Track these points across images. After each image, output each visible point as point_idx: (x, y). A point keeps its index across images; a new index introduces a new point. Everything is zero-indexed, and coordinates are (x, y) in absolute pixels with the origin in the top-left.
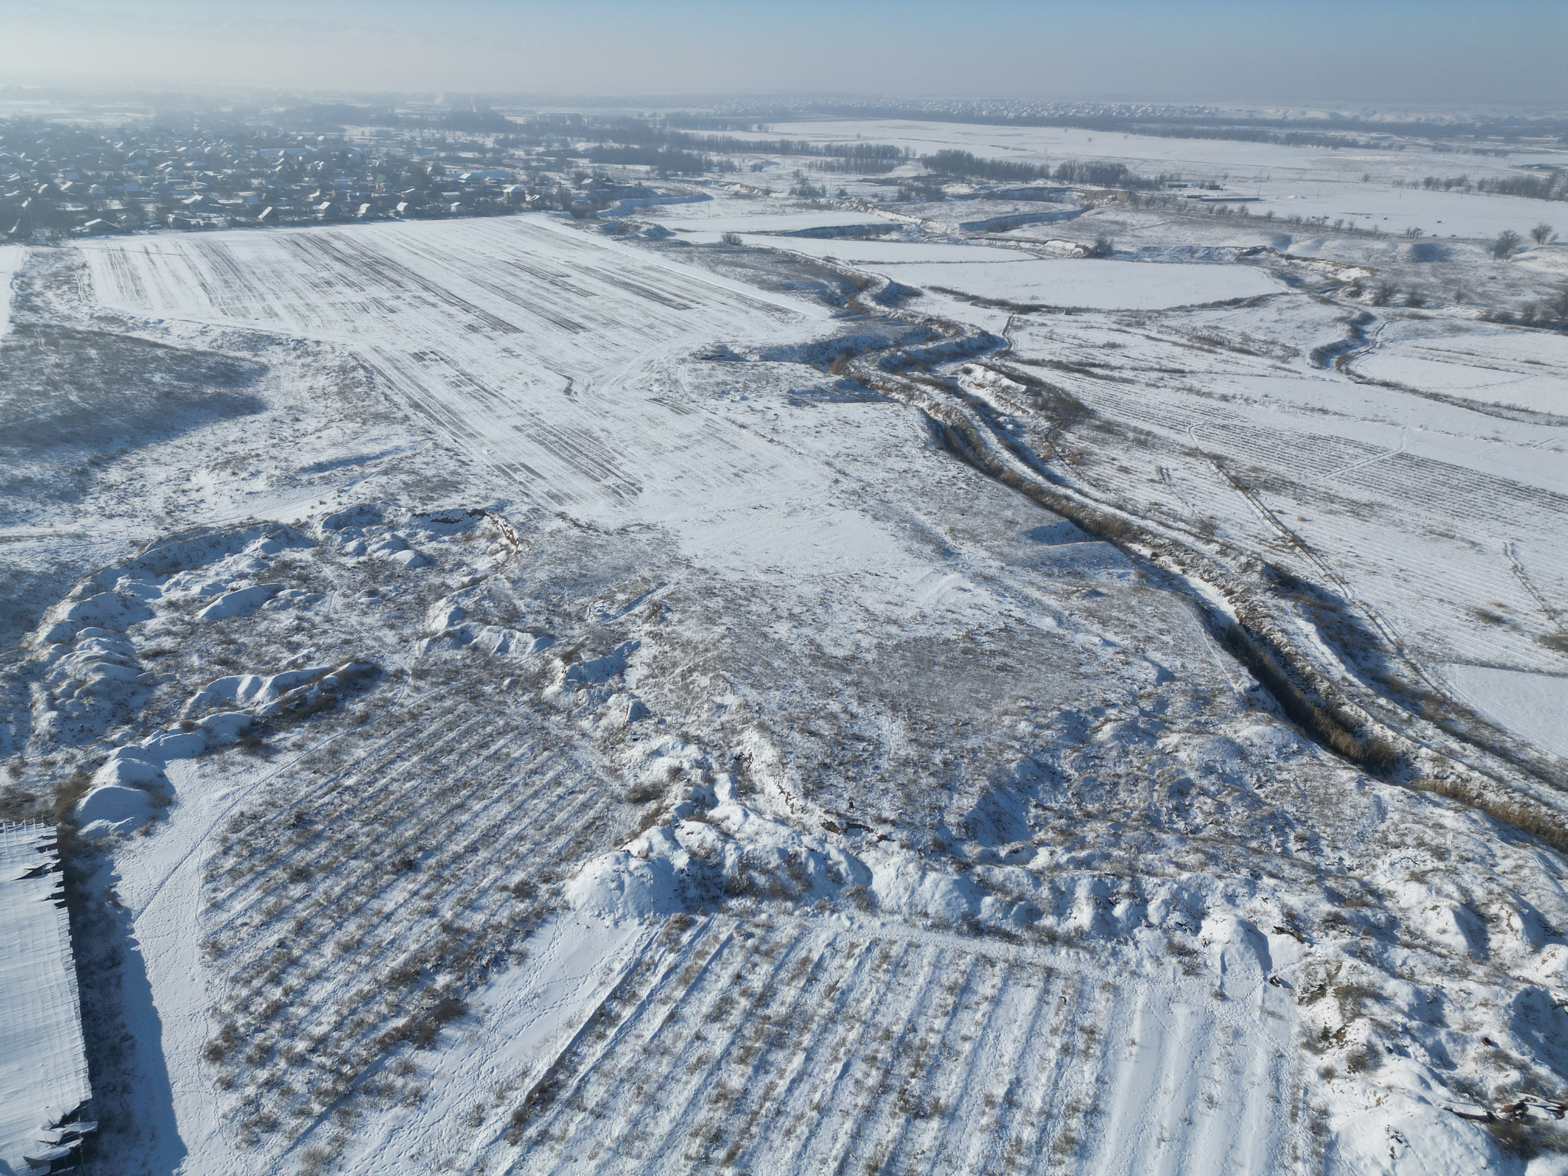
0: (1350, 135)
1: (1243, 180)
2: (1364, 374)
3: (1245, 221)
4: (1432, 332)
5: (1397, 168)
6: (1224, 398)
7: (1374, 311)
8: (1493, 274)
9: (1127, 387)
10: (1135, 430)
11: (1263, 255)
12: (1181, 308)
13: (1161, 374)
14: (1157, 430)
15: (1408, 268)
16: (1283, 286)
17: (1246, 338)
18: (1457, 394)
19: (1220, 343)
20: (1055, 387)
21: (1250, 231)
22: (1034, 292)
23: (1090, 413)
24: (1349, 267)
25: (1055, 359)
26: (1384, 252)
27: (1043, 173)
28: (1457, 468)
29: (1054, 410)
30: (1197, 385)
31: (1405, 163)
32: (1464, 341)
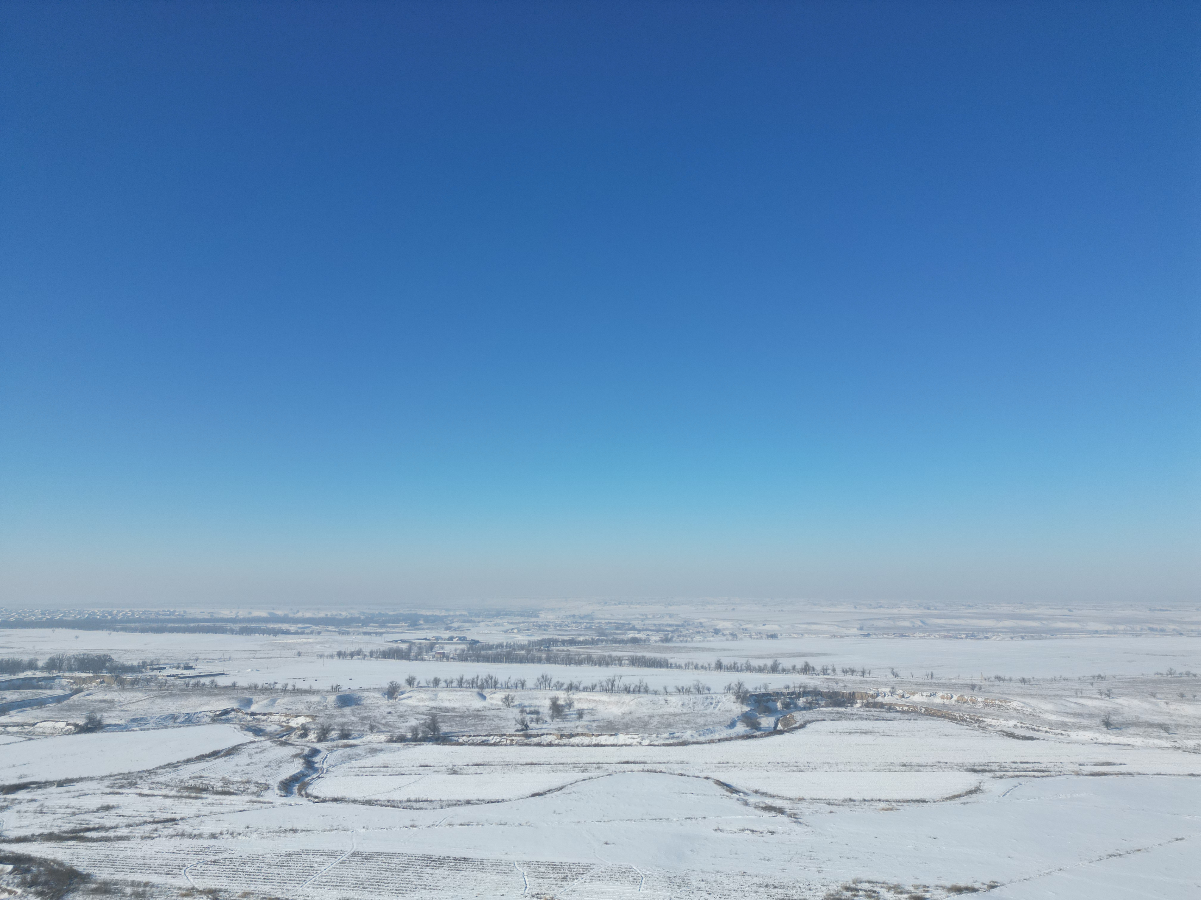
0: (285, 626)
1: (211, 661)
2: (319, 795)
3: (215, 690)
4: (359, 755)
5: (318, 646)
6: (213, 836)
7: (319, 746)
8: (389, 710)
9: (122, 844)
10: (133, 884)
11: (232, 715)
12: (168, 765)
13: (154, 826)
14: (155, 879)
15: (336, 712)
16: (250, 736)
17: (226, 782)
18: (383, 797)
19: (205, 790)
20: (45, 860)
21: (220, 697)
22: (23, 771)
23: (85, 878)
24: (297, 716)
25: (46, 832)
26: (319, 702)
27: (32, 666)
28: (392, 854)
29: (46, 883)
30: (188, 829)
31: (322, 643)
32: (380, 759)
